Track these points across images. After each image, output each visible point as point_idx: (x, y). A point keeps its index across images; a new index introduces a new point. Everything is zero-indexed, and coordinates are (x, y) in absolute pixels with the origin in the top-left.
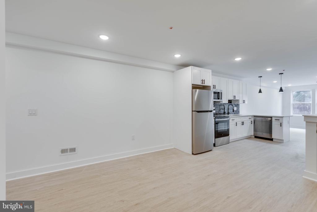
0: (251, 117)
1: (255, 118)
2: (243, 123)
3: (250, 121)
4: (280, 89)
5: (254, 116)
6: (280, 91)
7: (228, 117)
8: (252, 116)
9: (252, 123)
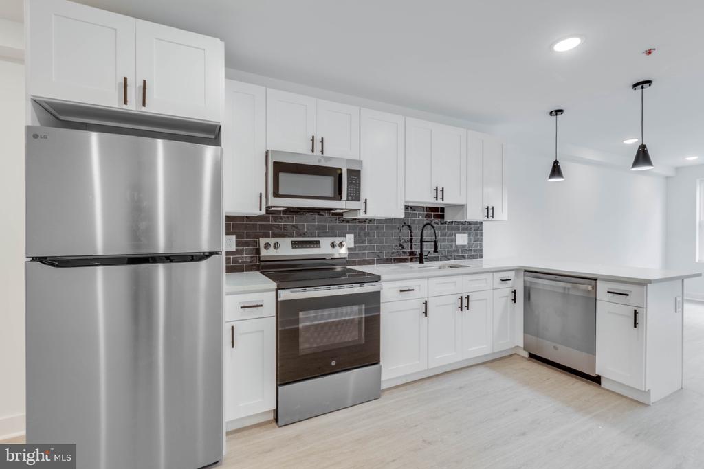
0: (511, 275)
1: (528, 279)
2: (464, 303)
3: (507, 292)
4: (639, 152)
5: (526, 271)
6: (637, 162)
7: (376, 279)
8: (517, 270)
9: (515, 300)
